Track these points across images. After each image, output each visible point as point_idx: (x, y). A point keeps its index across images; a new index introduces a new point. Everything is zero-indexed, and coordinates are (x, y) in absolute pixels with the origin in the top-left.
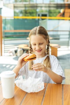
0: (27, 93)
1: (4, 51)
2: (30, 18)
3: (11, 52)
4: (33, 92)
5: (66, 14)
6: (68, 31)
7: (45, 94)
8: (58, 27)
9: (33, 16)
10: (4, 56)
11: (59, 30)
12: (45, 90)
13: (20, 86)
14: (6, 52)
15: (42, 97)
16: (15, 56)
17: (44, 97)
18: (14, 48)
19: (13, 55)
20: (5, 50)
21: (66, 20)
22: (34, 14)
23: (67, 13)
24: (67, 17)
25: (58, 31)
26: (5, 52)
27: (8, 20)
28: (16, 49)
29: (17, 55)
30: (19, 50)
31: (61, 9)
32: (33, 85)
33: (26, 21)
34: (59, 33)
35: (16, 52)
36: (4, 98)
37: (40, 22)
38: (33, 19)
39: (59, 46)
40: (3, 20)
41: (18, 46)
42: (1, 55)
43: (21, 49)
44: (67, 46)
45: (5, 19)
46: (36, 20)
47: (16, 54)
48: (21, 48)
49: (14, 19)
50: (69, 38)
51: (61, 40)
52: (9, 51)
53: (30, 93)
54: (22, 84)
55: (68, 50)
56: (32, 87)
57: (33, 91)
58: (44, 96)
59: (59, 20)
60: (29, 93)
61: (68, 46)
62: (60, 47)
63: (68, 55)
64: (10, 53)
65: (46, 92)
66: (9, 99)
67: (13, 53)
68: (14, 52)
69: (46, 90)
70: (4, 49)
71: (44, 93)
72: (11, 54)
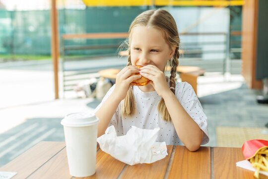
0: (126, 165)
1: (64, 86)
3: (81, 89)
4: (141, 163)
6: (224, 34)
7: (170, 167)
8: (197, 26)
10: (64, 98)
11: (201, 30)
12: (170, 160)
13: (110, 148)
14: (67, 88)
15: (163, 174)
16: (91, 100)
17: (168, 174)
18: (89, 78)
19: (87, 97)
20: (67, 83)
21: (218, 7)
25: (197, 34)
26: (65, 90)
27: (71, 10)
28: (93, 81)
29: (95, 97)
30: (100, 84)
32: (140, 146)
33: (116, 14)
34: (201, 39)
35: (93, 88)
36: (73, 177)
38: (133, 8)
39: (201, 72)
40: (60, 10)
41: (97, 75)
42: (57, 97)
43: (106, 81)
45: (64, 10)
47: (94, 94)
48: (105, 78)
49: (87, 7)
50: (225, 52)
51: (206, 57)
52: (75, 88)
53: (134, 165)
54: (114, 144)
55: (225, 82)
56: (138, 149)
57: (141, 159)
58: (166, 171)
60: (132, 164)
61: (224, 72)
62: (202, 75)
63: (224, 93)
64: (78, 91)
65: (171, 163)
67: (86, 92)
68: (88, 90)
69: (172, 159)
70: (64, 81)
71: (168, 165)
72: (82, 94)
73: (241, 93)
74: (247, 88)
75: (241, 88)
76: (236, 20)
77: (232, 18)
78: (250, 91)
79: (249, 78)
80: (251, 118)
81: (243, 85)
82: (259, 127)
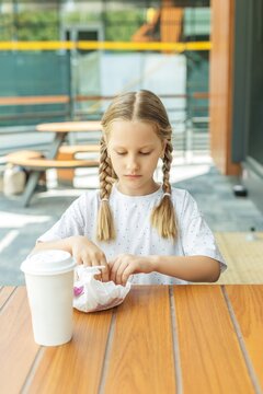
2: (35, 46)
5: (164, 28)
9: (45, 39)
21: (169, 52)
22: (48, 32)
23: (170, 23)
24: (169, 41)
31: (148, 7)
33: (20, 61)
37: (75, 62)
38: (45, 52)
44: (182, 152)
46: (60, 56)
55: (186, 165)
59: (142, 52)
61: (185, 149)
66: (57, 347)
73: (211, 181)
74: (219, 174)
75: (209, 174)
76: (196, 74)
77: (189, 71)
78: (223, 178)
79: (222, 159)
80: (229, 218)
81: (212, 168)
82: (242, 230)
